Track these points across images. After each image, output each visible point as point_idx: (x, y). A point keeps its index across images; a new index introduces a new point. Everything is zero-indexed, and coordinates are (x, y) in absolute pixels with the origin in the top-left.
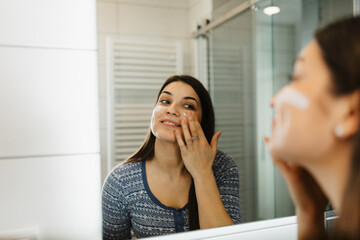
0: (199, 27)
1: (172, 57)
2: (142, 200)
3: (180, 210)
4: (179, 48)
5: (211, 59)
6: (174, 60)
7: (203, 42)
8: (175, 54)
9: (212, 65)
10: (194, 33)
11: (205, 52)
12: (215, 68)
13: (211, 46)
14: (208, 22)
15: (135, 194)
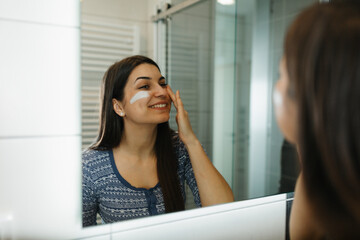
0: (159, 11)
1: (129, 40)
2: (112, 185)
3: (151, 190)
4: (136, 31)
5: (170, 44)
6: (131, 43)
7: (162, 27)
8: (132, 37)
9: (170, 50)
10: (153, 17)
11: (164, 37)
12: (172, 54)
13: (170, 32)
14: (169, 6)
15: (104, 179)
